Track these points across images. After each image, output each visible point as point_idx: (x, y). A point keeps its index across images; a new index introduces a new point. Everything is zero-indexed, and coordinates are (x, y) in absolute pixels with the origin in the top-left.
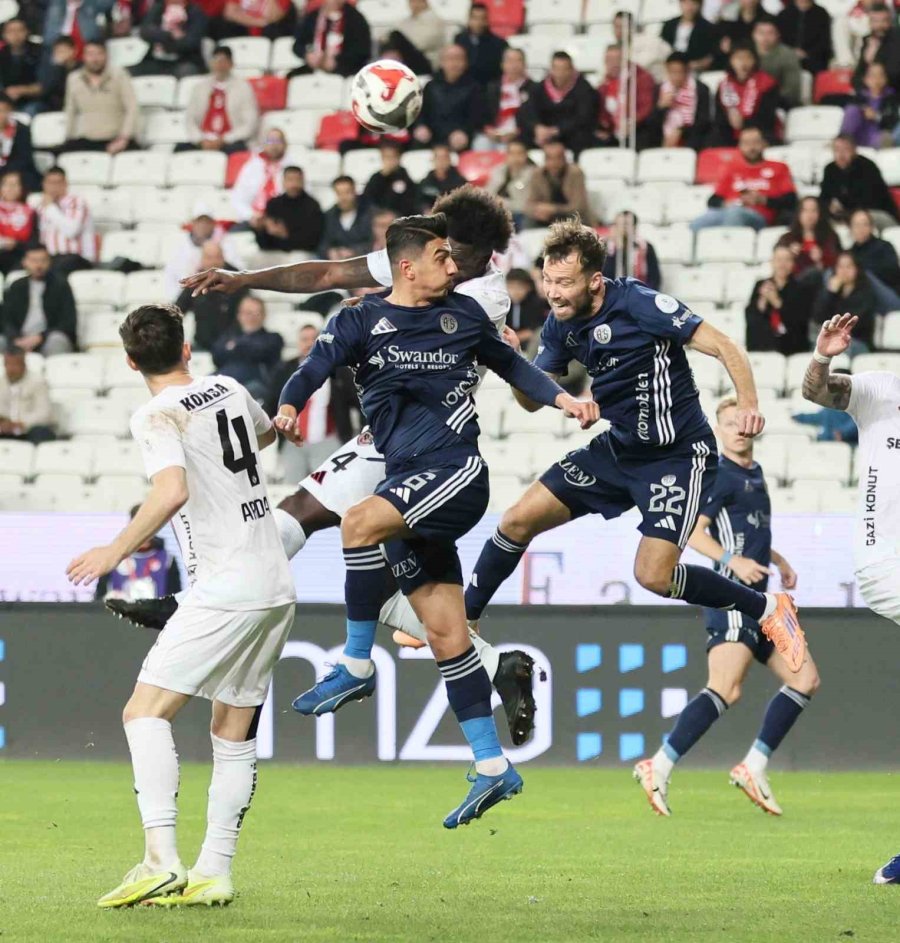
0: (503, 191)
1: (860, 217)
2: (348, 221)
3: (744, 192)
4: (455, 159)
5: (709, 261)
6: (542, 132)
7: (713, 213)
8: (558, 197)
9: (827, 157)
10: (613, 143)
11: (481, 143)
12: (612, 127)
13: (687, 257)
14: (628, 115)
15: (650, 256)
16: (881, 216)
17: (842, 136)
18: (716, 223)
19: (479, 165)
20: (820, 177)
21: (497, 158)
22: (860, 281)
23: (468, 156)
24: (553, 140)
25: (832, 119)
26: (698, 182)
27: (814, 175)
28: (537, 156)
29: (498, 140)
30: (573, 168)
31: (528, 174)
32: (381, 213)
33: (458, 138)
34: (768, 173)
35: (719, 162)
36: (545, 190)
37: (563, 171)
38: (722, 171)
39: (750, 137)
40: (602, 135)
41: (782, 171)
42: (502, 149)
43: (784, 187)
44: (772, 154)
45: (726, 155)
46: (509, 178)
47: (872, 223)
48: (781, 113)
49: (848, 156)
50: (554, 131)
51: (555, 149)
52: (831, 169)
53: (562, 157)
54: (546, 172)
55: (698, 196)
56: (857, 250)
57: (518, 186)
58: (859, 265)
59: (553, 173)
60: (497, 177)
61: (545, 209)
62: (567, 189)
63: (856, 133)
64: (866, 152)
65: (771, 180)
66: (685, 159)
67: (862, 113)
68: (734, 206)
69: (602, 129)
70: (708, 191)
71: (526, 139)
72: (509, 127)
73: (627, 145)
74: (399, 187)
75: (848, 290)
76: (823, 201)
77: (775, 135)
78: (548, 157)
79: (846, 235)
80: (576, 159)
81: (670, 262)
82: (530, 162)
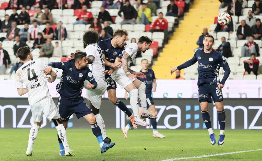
0: (37, 17)
1: (106, 22)
2: (6, 23)
3: (83, 18)
4: (27, 11)
5: (76, 31)
6: (44, 6)
7: (77, 22)
8: (47, 19)
9: (99, 11)
10: (58, 8)
11: (32, 8)
12: (57, 5)
13: (72, 30)
14: (61, 3)
15: (65, 30)
16: (110, 22)
17: (102, 6)
18: (78, 24)
19: (32, 12)
20: (98, 14)
21: (35, 11)
22: (106, 35)
23: (30, 11)
24: (46, 8)
25: (100, 3)
26: (74, 16)
27: (97, 14)
28: (43, 11)
29: (35, 8)
30: (50, 13)
31: (41, 14)
32: (13, 22)
33: (28, 7)
34: (88, 14)
35: (78, 12)
36: (45, 17)
37: (48, 14)
38: (79, 14)
39: (84, 7)
40: (55, 6)
41: (90, 14)
42: (36, 9)
43: (91, 17)
44: (89, 10)
45: (80, 11)
46: (38, 15)
47: (108, 23)
48: (90, 2)
49: (104, 10)
50: (46, 6)
51: (47, 9)
52: (100, 13)
53: (48, 11)
54: (45, 14)
55: (74, 18)
56: (105, 29)
57: (40, 16)
58: (106, 32)
59: (46, 14)
60: (35, 15)
61: (45, 21)
62: (49, 17)
63: (105, 6)
64: (107, 10)
65: (88, 15)
66: (72, 11)
67: (106, 2)
68: (81, 20)
69: (56, 5)
70: (76, 17)
71: (41, 8)
72: (38, 5)
73: (61, 9)
74: (16, 17)
75: (103, 36)
76: (98, 19)
77: (89, 7)
78: (45, 11)
79: (103, 26)
80: (51, 11)
81: (69, 31)
82: (42, 12)
